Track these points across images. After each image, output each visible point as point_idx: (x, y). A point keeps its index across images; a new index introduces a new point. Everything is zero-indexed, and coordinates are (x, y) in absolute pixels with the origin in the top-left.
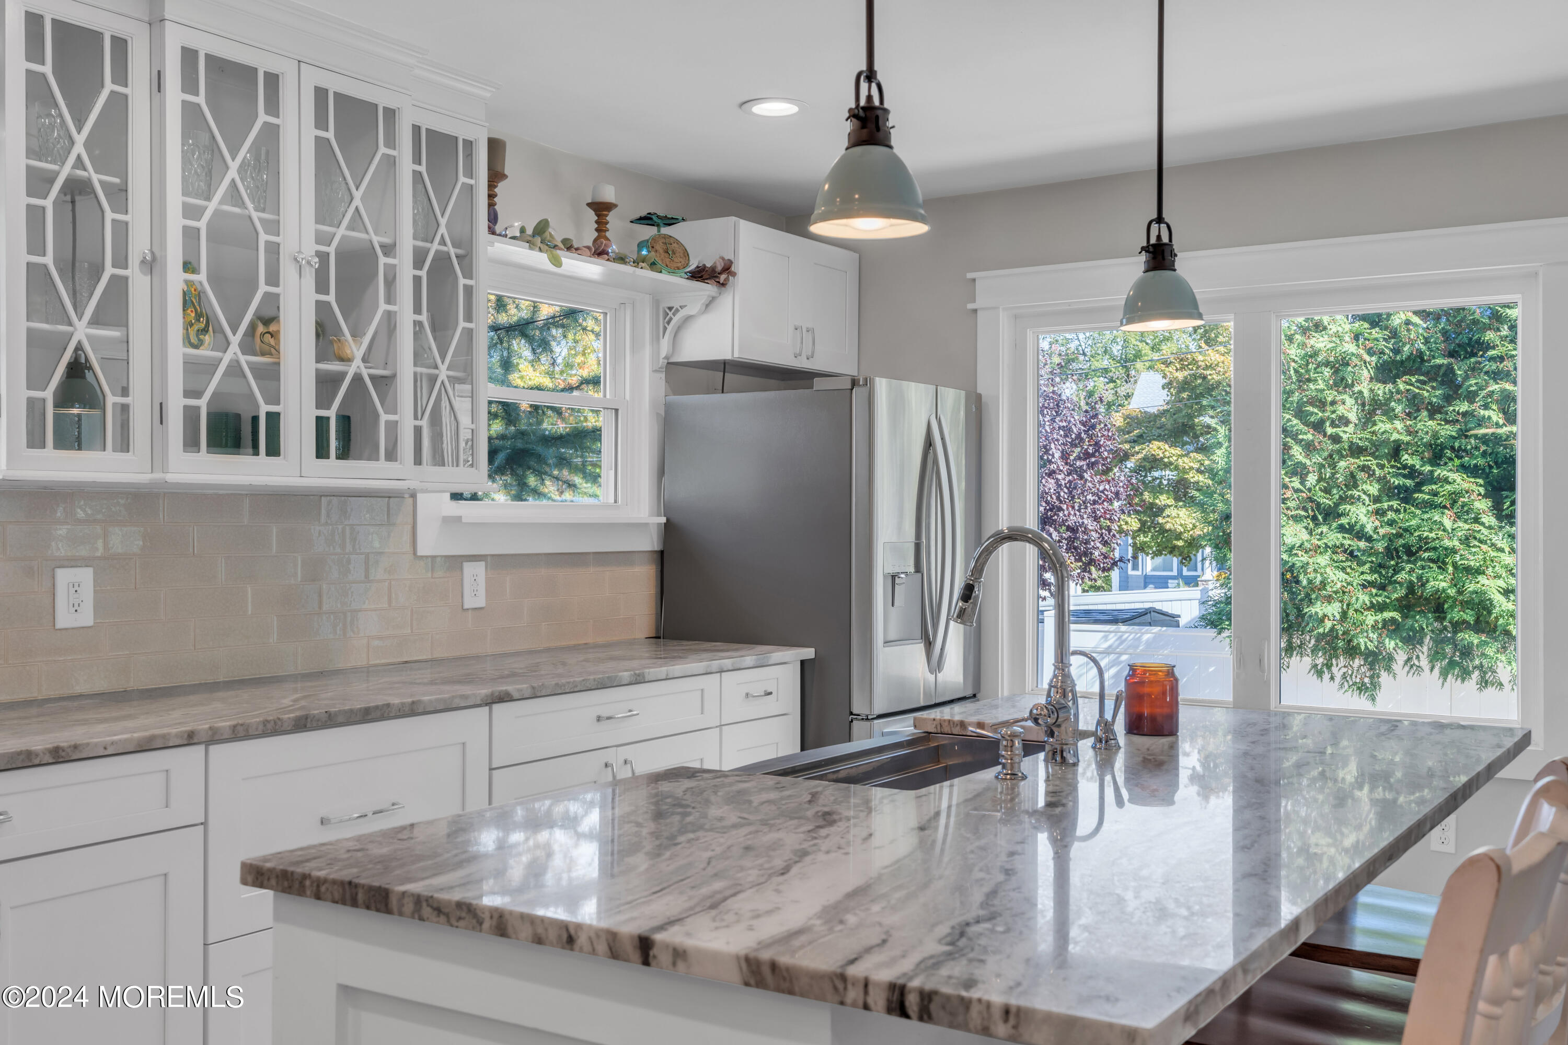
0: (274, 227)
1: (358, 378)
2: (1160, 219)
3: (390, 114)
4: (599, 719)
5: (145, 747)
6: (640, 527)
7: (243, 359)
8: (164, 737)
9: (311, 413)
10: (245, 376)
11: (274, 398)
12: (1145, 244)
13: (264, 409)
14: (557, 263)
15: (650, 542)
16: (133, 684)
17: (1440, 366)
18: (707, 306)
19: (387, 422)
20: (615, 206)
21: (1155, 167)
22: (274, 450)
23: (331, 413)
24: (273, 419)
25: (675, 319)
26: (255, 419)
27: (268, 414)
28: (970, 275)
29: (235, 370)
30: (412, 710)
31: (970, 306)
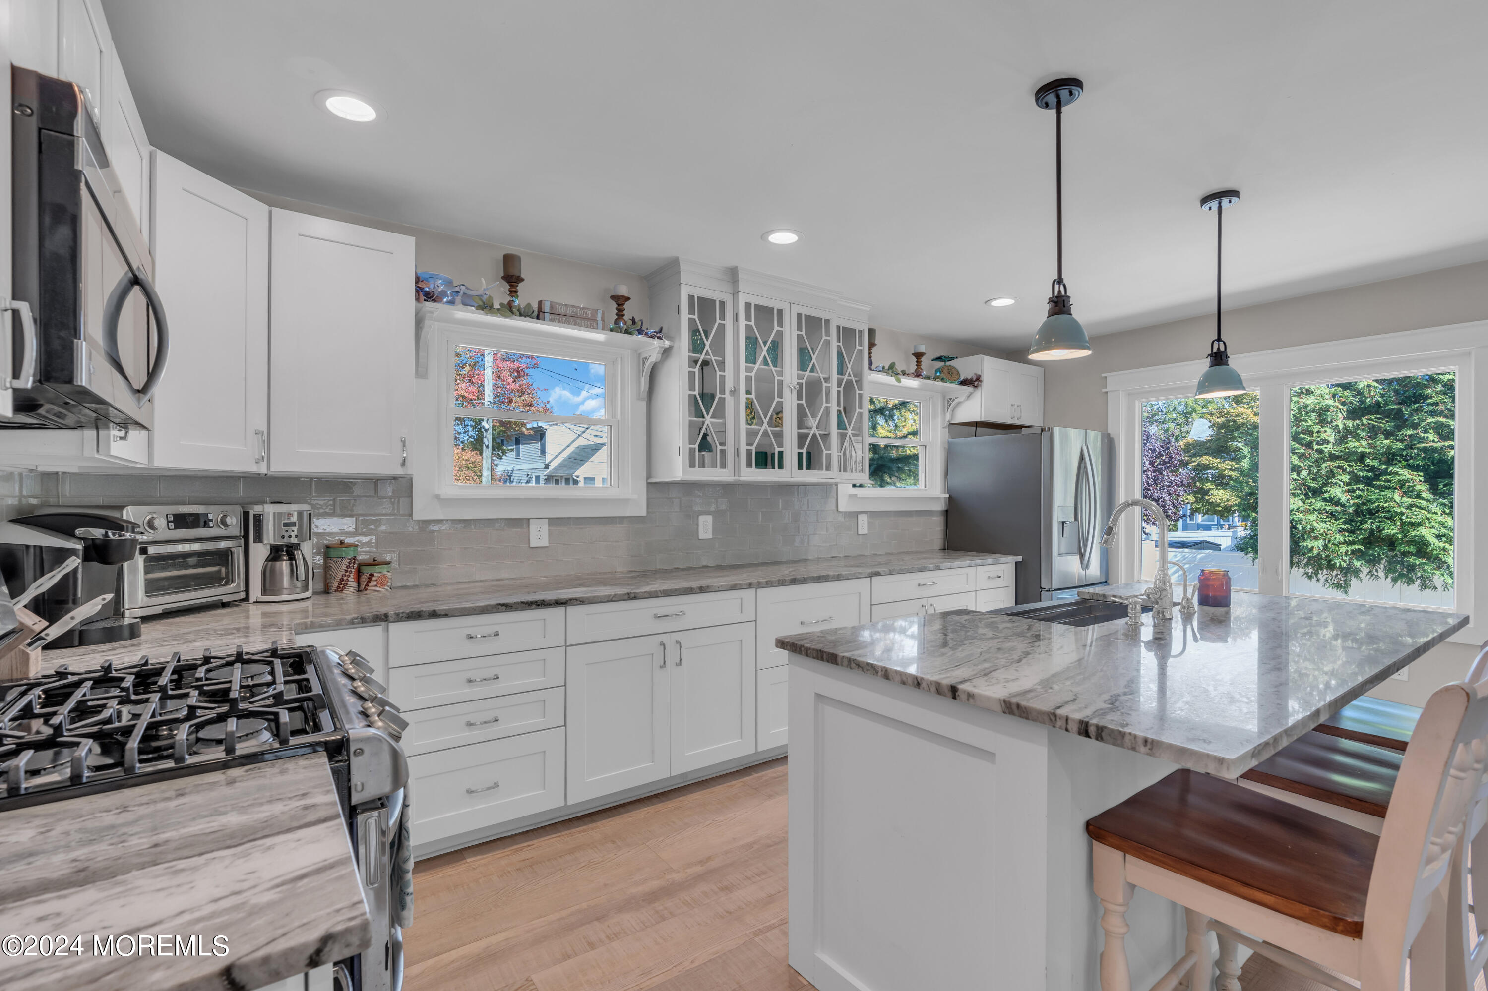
0: (781, 374)
1: (814, 436)
2: (1219, 339)
3: (828, 321)
4: (919, 585)
5: (733, 588)
6: (937, 499)
7: (769, 429)
8: (740, 584)
9: (796, 451)
10: (769, 436)
11: (781, 445)
12: (1210, 353)
13: (777, 449)
14: (899, 381)
15: (941, 506)
16: (727, 562)
17: (1393, 409)
18: (968, 397)
19: (826, 454)
20: (925, 354)
21: (1216, 312)
22: (781, 467)
23: (804, 451)
24: (781, 454)
25: (953, 404)
26: (773, 454)
27: (779, 452)
28: (1103, 375)
29: (766, 433)
30: (838, 578)
31: (1104, 390)
